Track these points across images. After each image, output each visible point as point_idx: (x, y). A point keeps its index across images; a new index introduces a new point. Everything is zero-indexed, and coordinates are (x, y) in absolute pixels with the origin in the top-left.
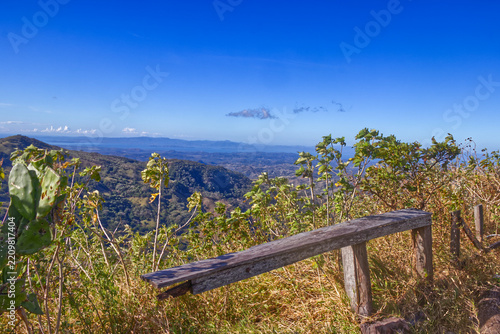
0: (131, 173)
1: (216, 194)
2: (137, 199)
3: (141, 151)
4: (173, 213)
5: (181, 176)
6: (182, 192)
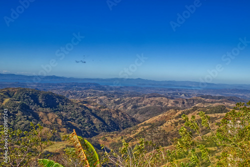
5: (24, 99)
6: (25, 109)
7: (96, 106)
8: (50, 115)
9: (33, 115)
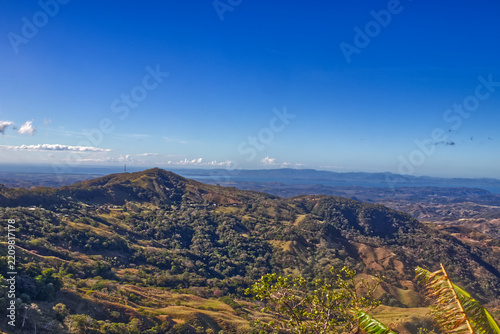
0: (272, 212)
1: (376, 240)
2: (278, 242)
3: (282, 185)
4: (321, 261)
5: (331, 217)
6: (332, 235)
7: (481, 238)
8: (380, 252)
9: (347, 250)
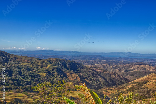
0: (40, 64)
1: (72, 71)
2: (42, 73)
3: (43, 55)
4: (56, 79)
5: (58, 65)
6: (59, 71)
7: (101, 70)
8: (73, 75)
9: (64, 75)
